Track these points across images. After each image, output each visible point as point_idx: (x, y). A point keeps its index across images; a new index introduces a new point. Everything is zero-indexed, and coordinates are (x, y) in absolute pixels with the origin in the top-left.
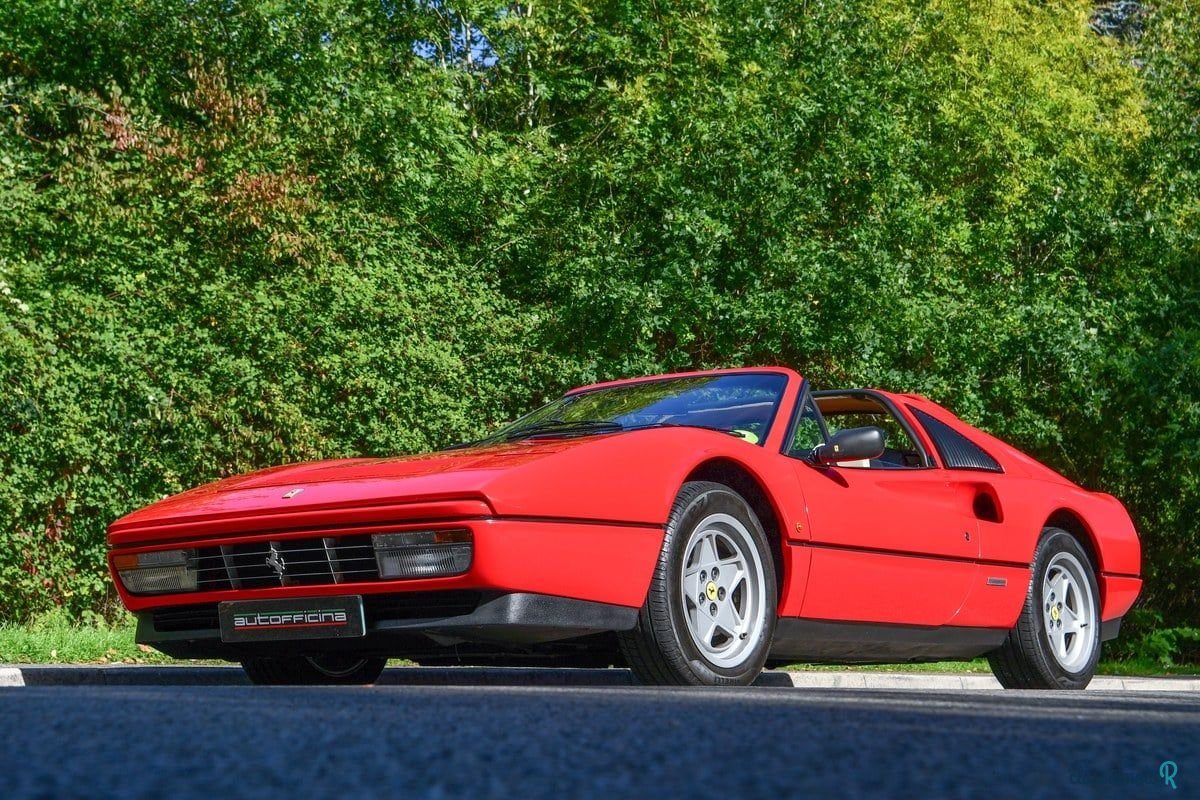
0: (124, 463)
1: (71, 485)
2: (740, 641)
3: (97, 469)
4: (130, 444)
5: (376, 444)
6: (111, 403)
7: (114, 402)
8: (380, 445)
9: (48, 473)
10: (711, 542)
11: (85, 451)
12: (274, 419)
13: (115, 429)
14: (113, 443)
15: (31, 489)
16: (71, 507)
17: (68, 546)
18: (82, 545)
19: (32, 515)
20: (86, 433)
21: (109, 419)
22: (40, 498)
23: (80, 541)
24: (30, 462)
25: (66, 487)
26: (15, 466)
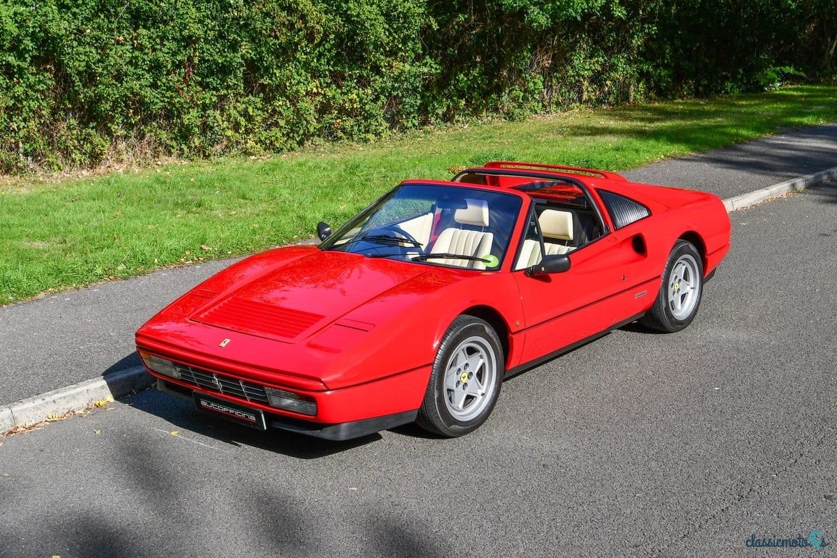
0: (221, 36)
1: (195, 49)
2: (481, 397)
3: (206, 41)
4: (223, 26)
5: (352, 16)
6: (212, 5)
7: (213, 4)
8: (354, 16)
9: (183, 44)
10: (464, 352)
11: (201, 32)
12: (297, 8)
13: (214, 18)
14: (214, 26)
15: (174, 54)
16: (196, 61)
17: (197, 78)
18: (204, 76)
19: (178, 66)
20: (200, 22)
21: (211, 14)
22: (179, 58)
23: (203, 74)
24: (173, 39)
25: (193, 51)
26: (165, 42)
